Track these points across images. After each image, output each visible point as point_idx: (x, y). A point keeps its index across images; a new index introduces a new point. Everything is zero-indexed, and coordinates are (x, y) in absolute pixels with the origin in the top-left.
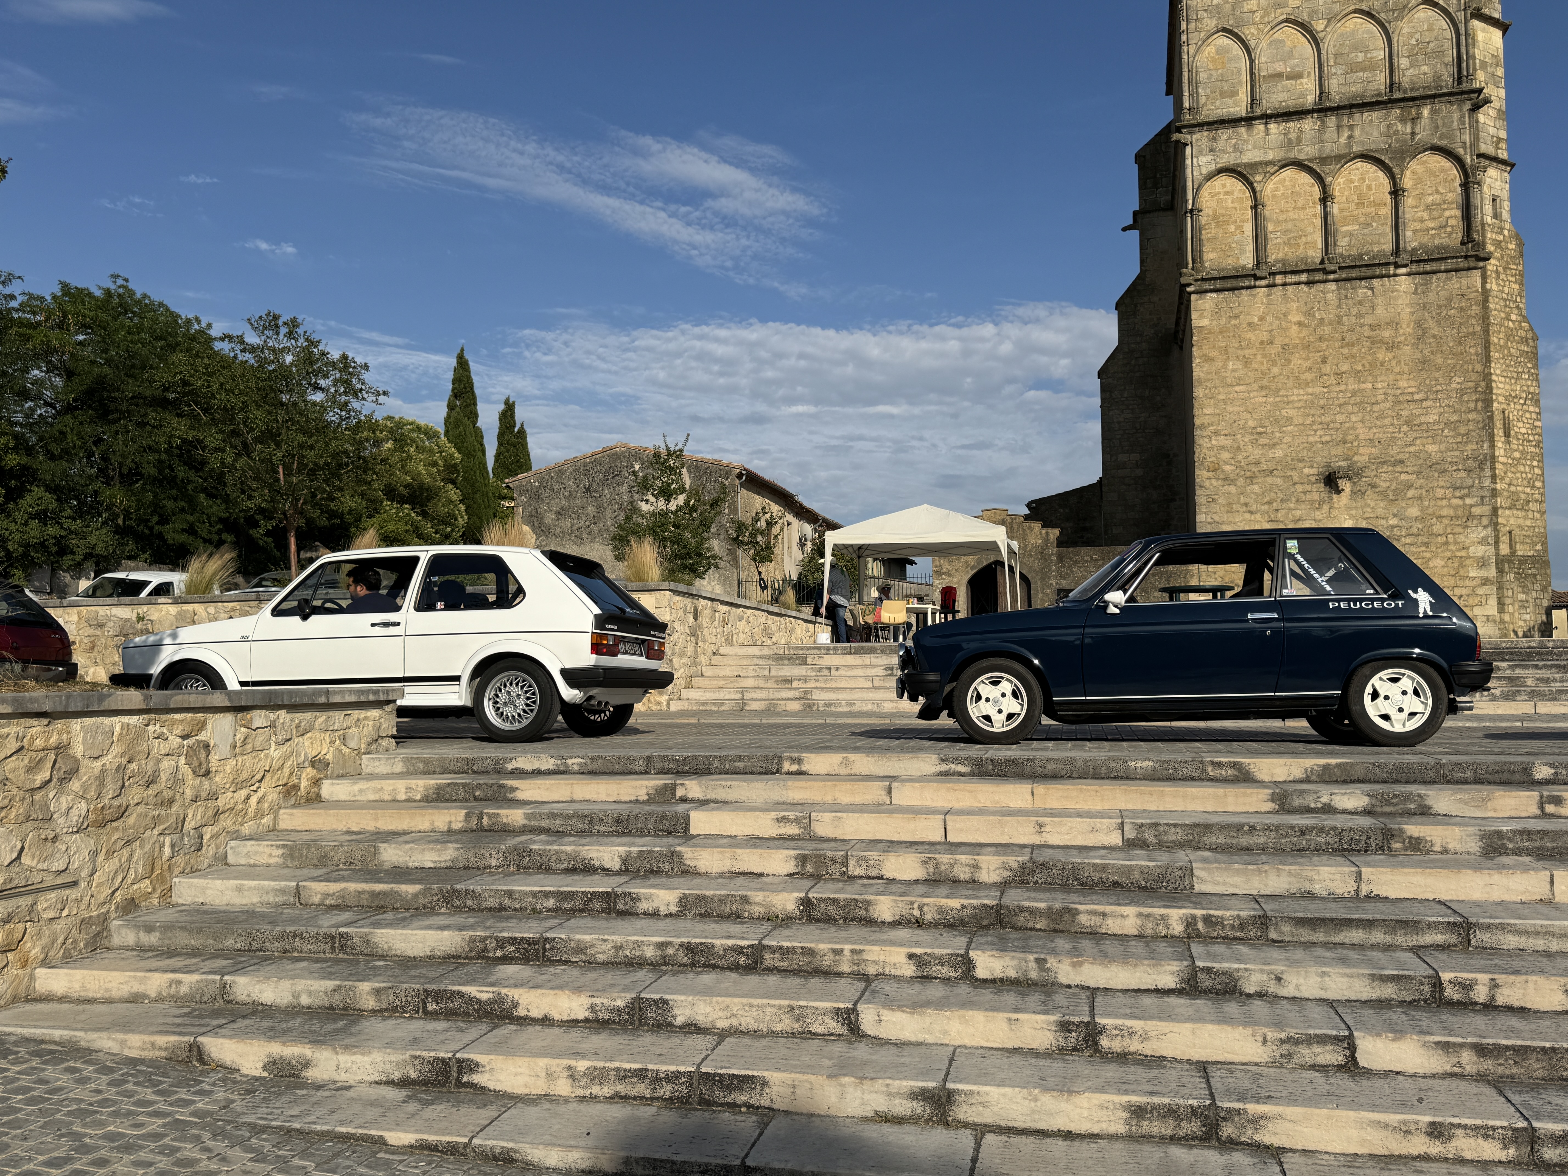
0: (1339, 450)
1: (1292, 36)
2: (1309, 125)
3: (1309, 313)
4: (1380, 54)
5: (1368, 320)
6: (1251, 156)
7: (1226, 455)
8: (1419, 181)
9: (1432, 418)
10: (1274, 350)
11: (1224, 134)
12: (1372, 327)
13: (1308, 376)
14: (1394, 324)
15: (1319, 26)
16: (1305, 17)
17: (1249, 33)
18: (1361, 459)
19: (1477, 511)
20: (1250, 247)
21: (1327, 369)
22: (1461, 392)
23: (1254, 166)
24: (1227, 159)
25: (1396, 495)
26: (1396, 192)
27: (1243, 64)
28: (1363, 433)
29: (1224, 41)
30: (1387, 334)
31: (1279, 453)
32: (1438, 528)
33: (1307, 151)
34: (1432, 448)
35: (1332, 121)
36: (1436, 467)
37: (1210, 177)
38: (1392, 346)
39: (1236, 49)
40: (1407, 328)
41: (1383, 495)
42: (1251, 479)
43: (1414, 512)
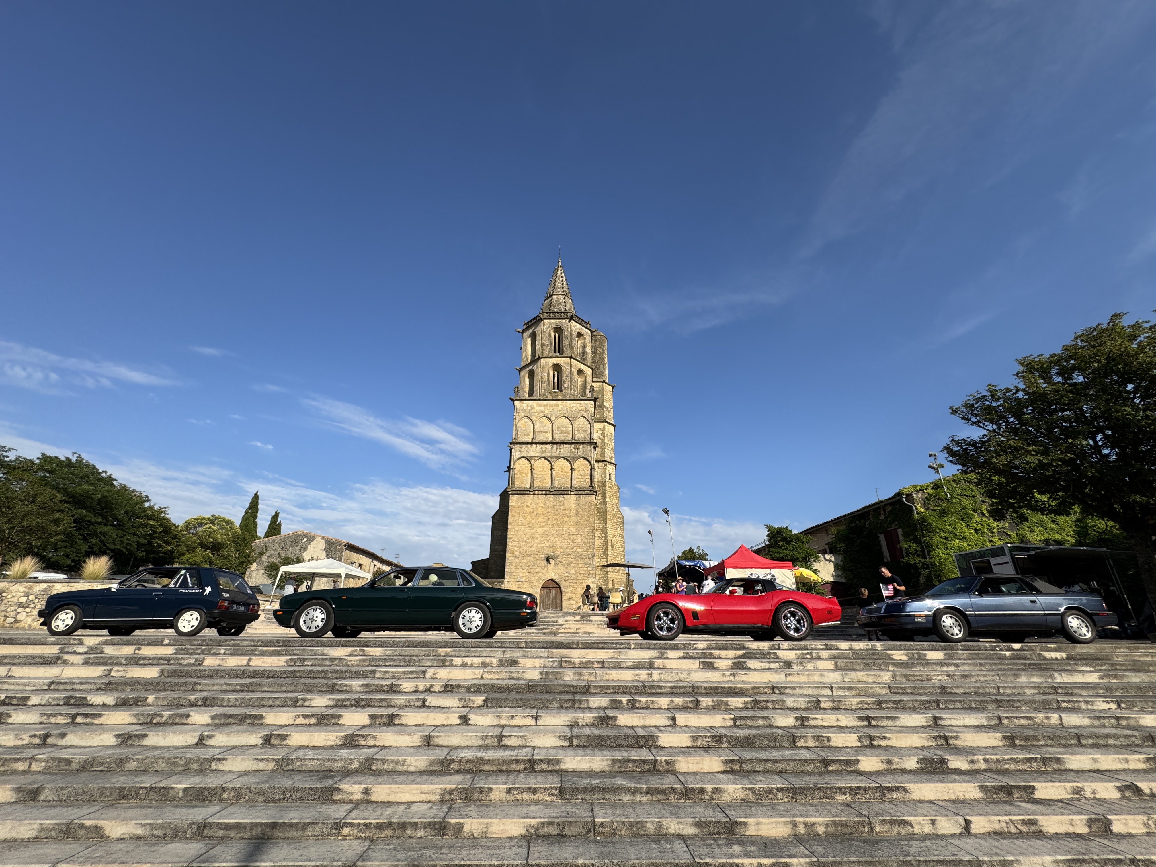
0: (551, 549)
1: (545, 420)
2: (549, 447)
3: (545, 504)
4: (570, 429)
5: (562, 508)
6: (531, 454)
7: (516, 549)
8: (579, 467)
9: (579, 540)
10: (534, 515)
11: (524, 446)
12: (563, 510)
13: (543, 524)
14: (569, 509)
15: (553, 419)
16: (549, 416)
17: (533, 418)
18: (558, 553)
19: (591, 572)
20: (529, 481)
21: (549, 522)
22: (588, 533)
23: (531, 457)
24: (524, 454)
25: (567, 566)
26: (572, 469)
27: (532, 427)
28: (558, 543)
29: (526, 420)
30: (567, 512)
31: (533, 549)
32: (580, 577)
33: (547, 455)
34: (579, 550)
35: (555, 446)
36: (580, 557)
37: (518, 459)
38: (569, 517)
39: (530, 422)
40: (573, 511)
41: (564, 565)
42: (524, 558)
43: (573, 571)
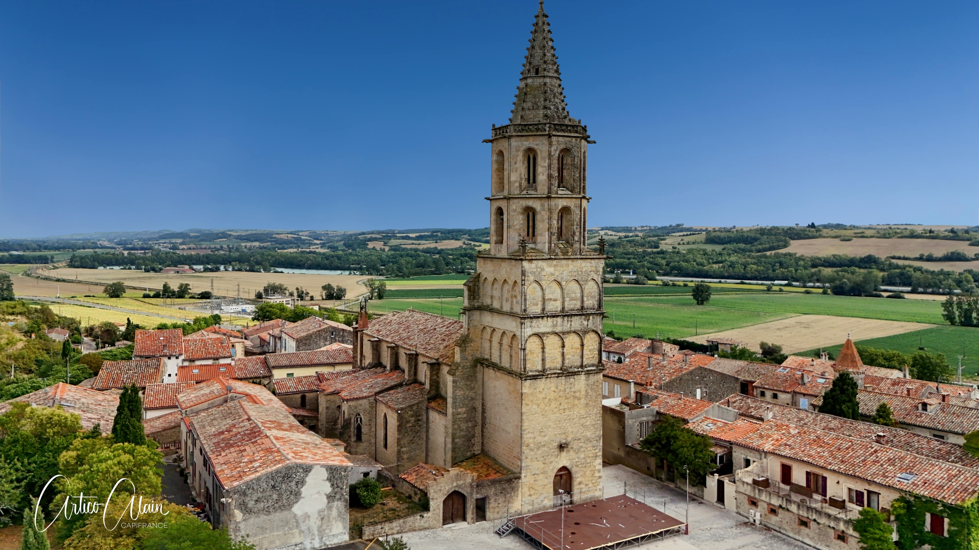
0: (563, 436)
1: (555, 286)
2: (559, 320)
3: (557, 388)
4: (579, 295)
6: (542, 330)
7: (531, 441)
8: (588, 341)
9: (588, 423)
10: (547, 400)
11: (535, 321)
12: (574, 392)
14: (580, 391)
15: (563, 283)
16: (559, 280)
17: (543, 283)
18: (569, 439)
19: (598, 454)
20: (540, 362)
21: (561, 407)
22: (596, 414)
23: (544, 334)
24: (536, 330)
25: (578, 451)
26: (582, 345)
27: (540, 293)
28: (570, 429)
29: (535, 285)
30: (577, 394)
31: (546, 439)
32: (588, 461)
34: (588, 434)
35: (566, 318)
36: (588, 440)
37: (530, 337)
38: (579, 399)
39: (538, 288)
41: (575, 451)
42: (538, 449)
43: (582, 456)
